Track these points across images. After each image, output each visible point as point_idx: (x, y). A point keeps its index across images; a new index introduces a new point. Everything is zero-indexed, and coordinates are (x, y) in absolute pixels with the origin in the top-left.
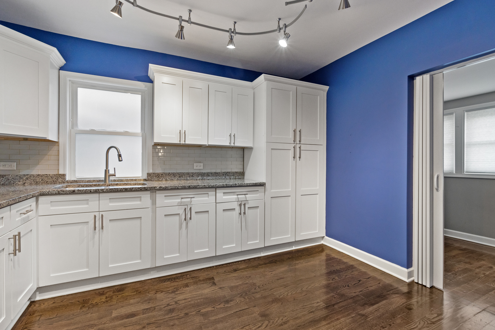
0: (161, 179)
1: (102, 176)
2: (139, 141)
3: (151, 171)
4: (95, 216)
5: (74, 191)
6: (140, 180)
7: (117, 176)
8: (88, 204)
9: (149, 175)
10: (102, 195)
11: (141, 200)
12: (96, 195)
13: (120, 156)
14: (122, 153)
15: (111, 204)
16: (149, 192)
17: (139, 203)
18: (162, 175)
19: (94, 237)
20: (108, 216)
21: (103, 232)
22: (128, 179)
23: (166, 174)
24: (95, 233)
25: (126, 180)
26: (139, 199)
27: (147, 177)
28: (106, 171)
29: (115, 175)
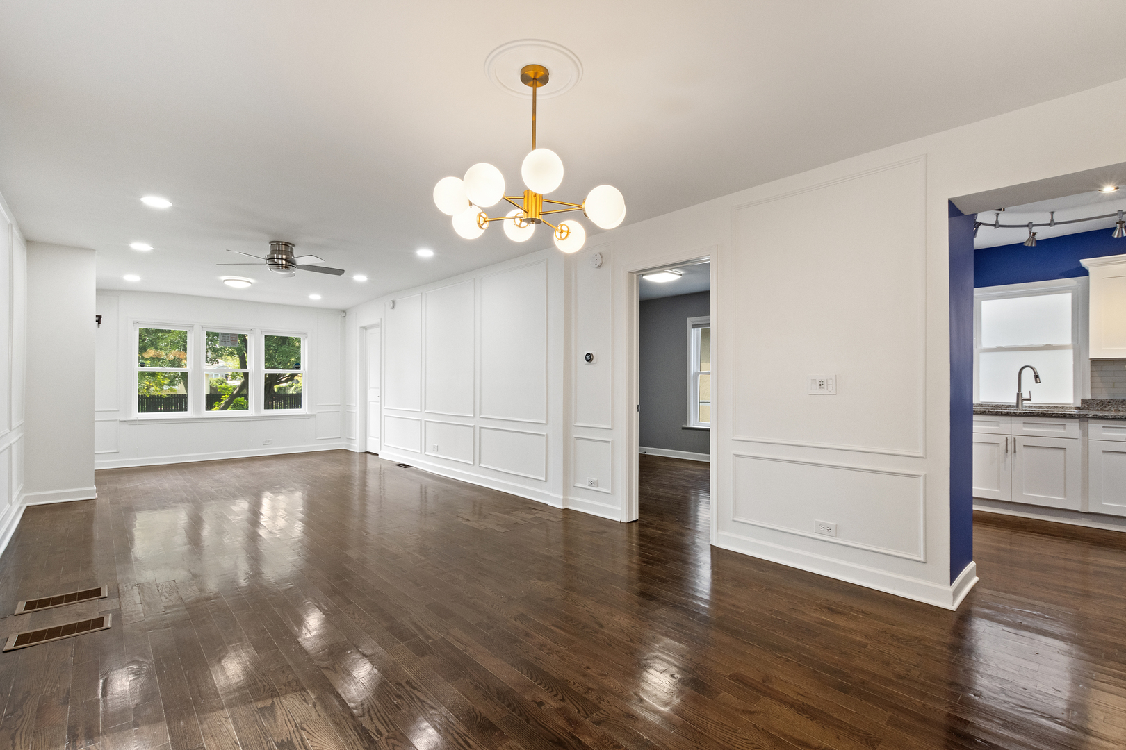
0: (1106, 409)
1: (1013, 400)
2: (1069, 355)
3: (1089, 397)
4: (1007, 439)
5: (985, 412)
6: (1070, 408)
7: (1033, 401)
8: (998, 426)
9: (1084, 401)
10: (1014, 418)
11: (1065, 429)
12: (1008, 418)
13: (1037, 377)
14: (1039, 373)
15: (1024, 429)
16: (1077, 420)
17: (1062, 431)
18: (1109, 402)
19: (1005, 461)
20: (1021, 442)
21: (1015, 456)
22: (1051, 405)
23: (1117, 402)
24: (1006, 455)
25: (1047, 407)
26: (1063, 427)
27: (1082, 404)
28: (1018, 394)
29: (1030, 400)
